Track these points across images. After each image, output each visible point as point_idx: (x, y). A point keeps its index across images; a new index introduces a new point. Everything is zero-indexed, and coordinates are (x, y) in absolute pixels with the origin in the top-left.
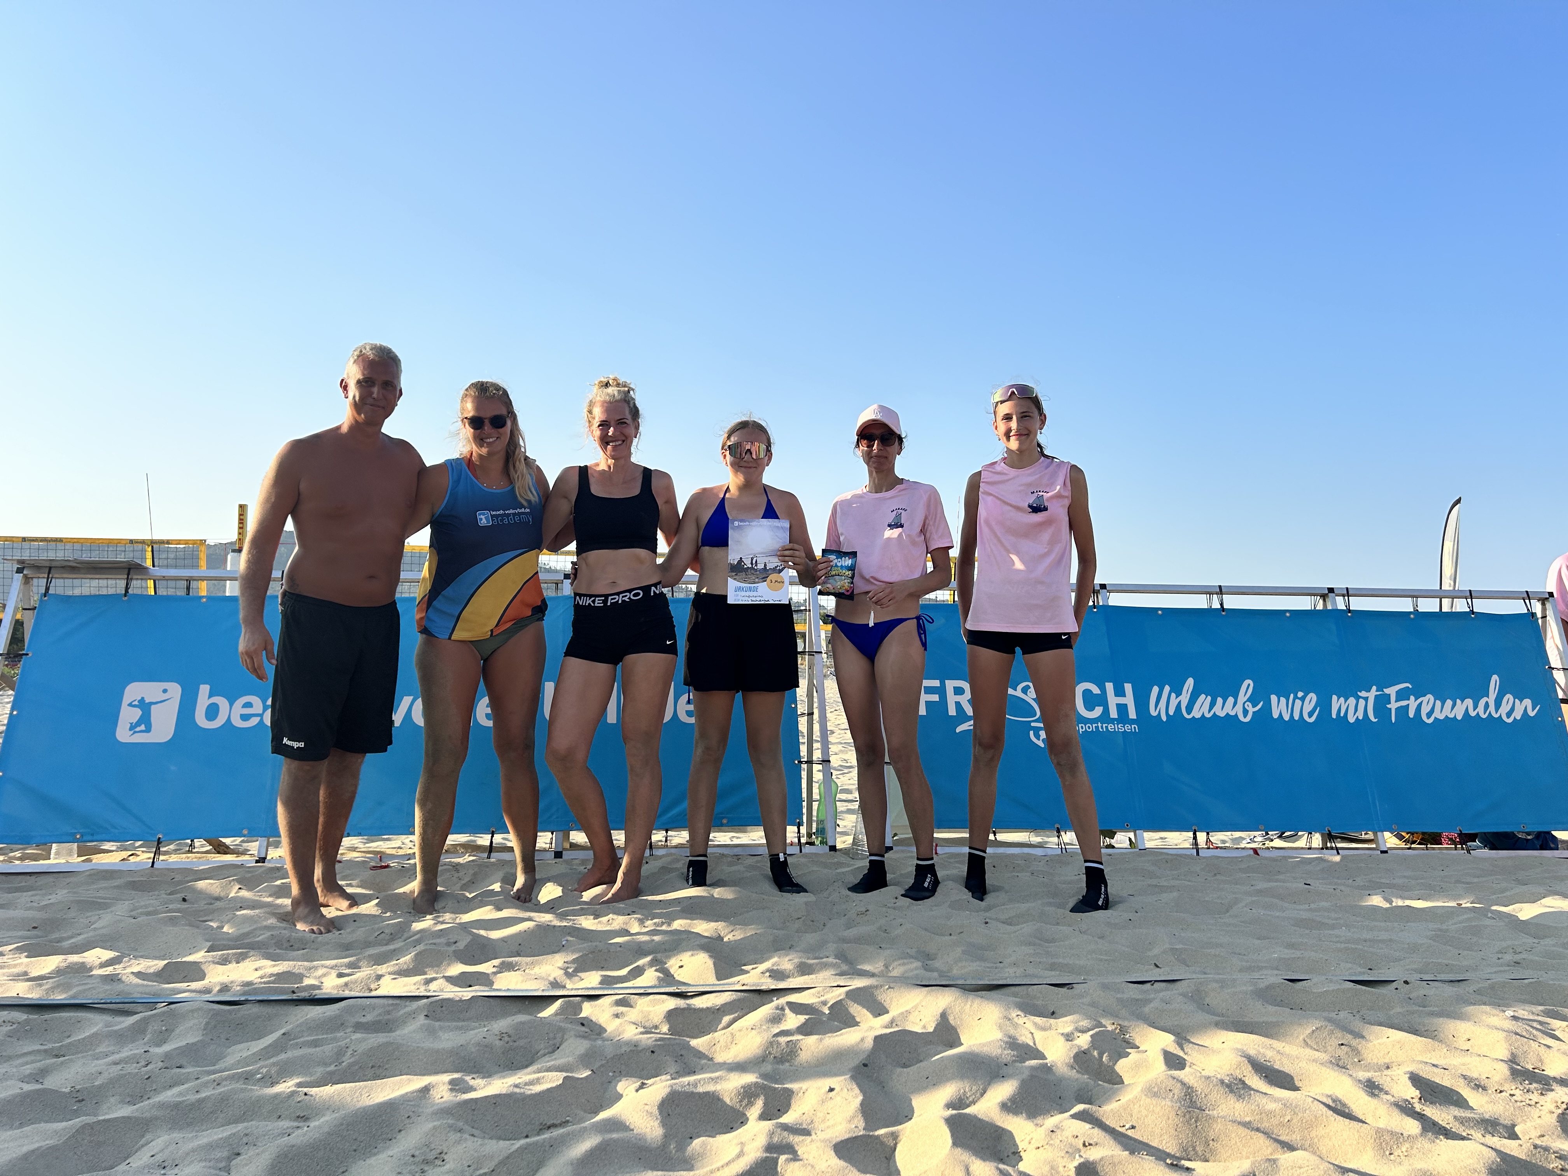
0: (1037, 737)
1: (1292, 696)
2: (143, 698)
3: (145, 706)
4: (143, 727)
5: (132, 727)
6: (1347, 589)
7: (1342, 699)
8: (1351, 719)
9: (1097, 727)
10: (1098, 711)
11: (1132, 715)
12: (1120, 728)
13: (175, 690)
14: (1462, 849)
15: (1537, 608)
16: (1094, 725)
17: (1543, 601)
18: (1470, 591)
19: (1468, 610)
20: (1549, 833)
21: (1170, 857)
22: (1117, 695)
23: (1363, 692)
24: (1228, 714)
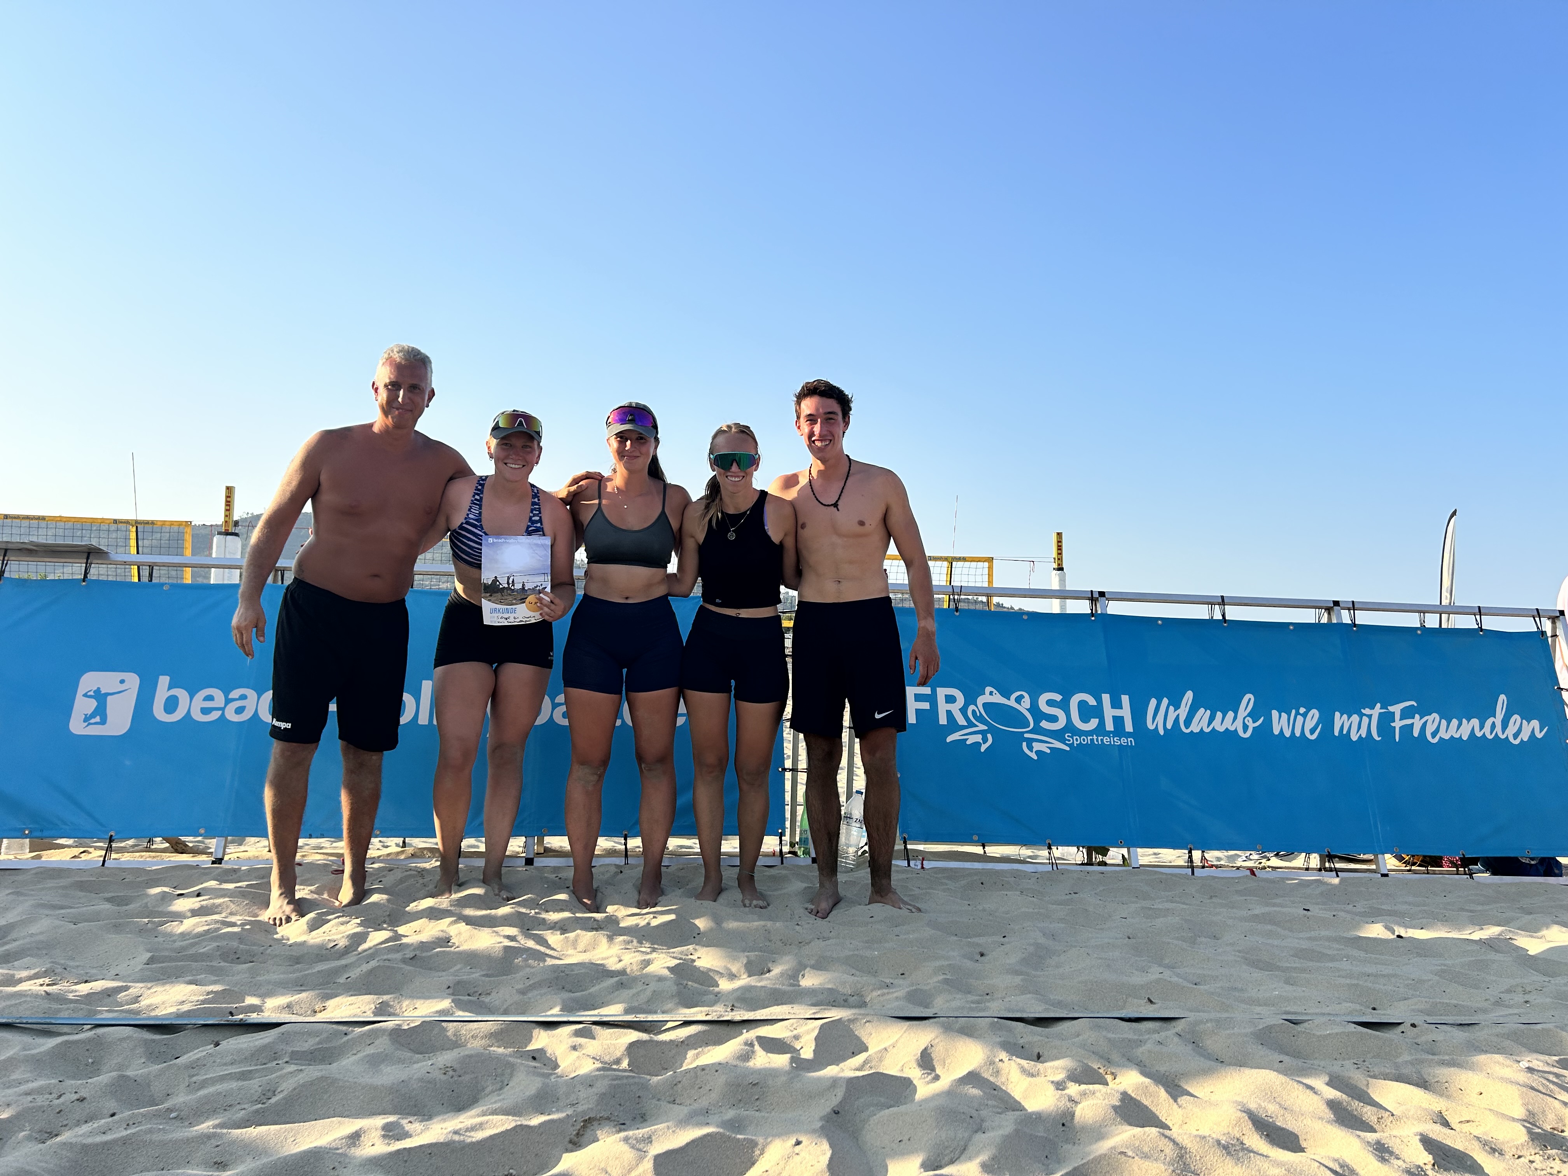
0: (1030, 748)
1: (1294, 712)
2: (99, 688)
3: (100, 697)
4: (98, 719)
5: (87, 719)
6: (1353, 602)
7: (1345, 716)
8: (1354, 738)
9: (1092, 740)
10: (1094, 723)
11: (1129, 728)
12: (1117, 741)
13: (133, 681)
14: (1465, 874)
15: (1547, 626)
16: (1089, 738)
17: (1554, 619)
18: (1479, 607)
19: (1477, 627)
20: (1554, 859)
21: (1164, 876)
22: (1113, 707)
23: (1367, 709)
24: (1227, 729)
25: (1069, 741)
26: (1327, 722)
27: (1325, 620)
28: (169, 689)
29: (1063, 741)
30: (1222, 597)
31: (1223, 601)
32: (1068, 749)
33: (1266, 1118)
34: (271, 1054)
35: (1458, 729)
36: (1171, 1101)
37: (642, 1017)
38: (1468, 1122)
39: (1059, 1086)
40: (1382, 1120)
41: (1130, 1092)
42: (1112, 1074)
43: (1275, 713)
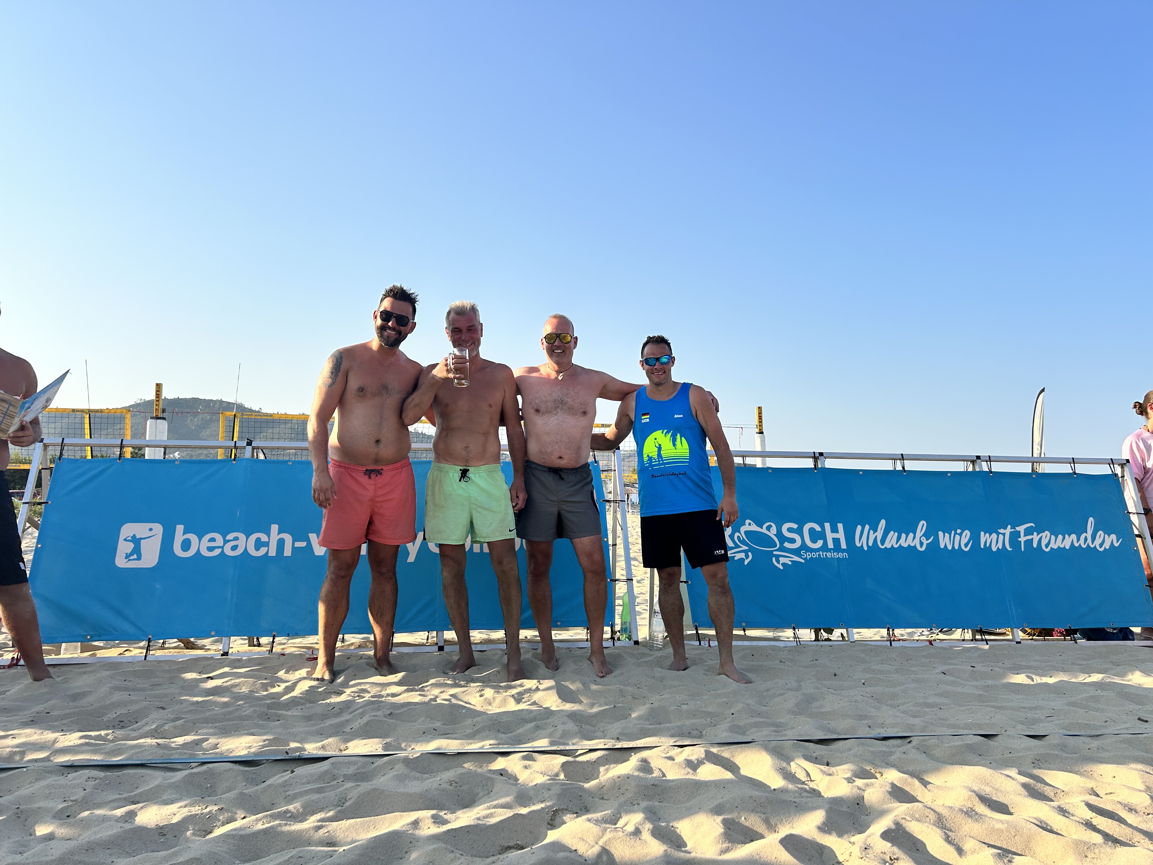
0: (778, 562)
1: (953, 532)
2: (134, 535)
3: (136, 541)
4: (135, 556)
5: (127, 556)
6: (990, 456)
7: (987, 535)
8: (994, 549)
9: (819, 555)
10: (820, 543)
11: (844, 546)
12: (836, 555)
13: (158, 528)
14: (1071, 640)
15: (1118, 470)
16: (817, 553)
17: (1122, 466)
18: (1073, 458)
19: (1072, 472)
21: (871, 647)
22: (832, 532)
23: (1002, 530)
24: (909, 545)
25: (804, 556)
26: (975, 538)
27: (970, 469)
28: (184, 534)
29: (800, 556)
30: (902, 455)
31: (902, 458)
32: (803, 561)
33: (986, 796)
34: (331, 776)
35: (1063, 541)
36: (923, 787)
37: (561, 748)
38: (1111, 793)
39: (849, 780)
40: (1057, 795)
41: (895, 783)
42: (880, 772)
43: (941, 534)
